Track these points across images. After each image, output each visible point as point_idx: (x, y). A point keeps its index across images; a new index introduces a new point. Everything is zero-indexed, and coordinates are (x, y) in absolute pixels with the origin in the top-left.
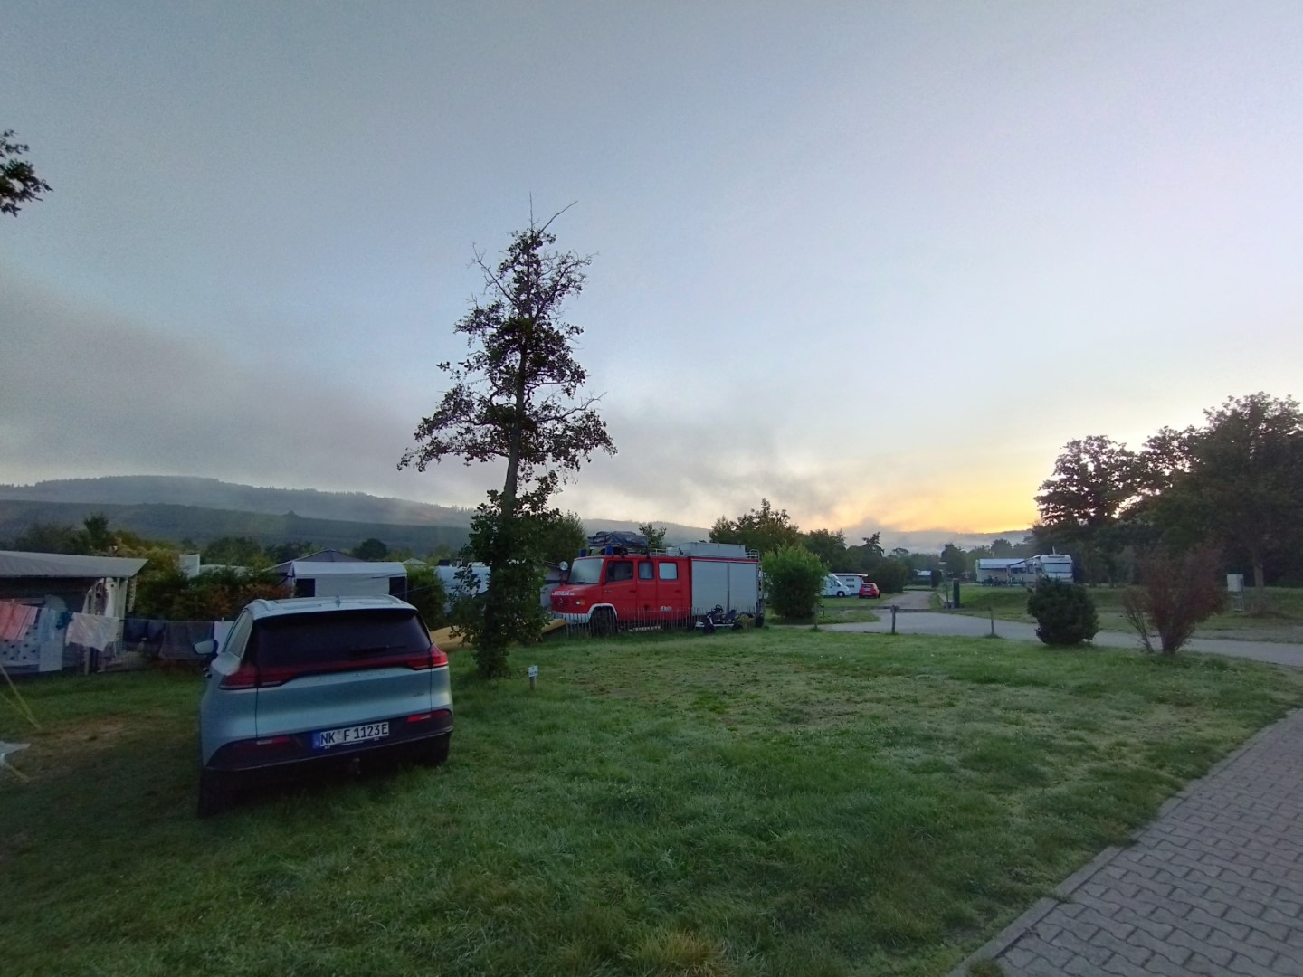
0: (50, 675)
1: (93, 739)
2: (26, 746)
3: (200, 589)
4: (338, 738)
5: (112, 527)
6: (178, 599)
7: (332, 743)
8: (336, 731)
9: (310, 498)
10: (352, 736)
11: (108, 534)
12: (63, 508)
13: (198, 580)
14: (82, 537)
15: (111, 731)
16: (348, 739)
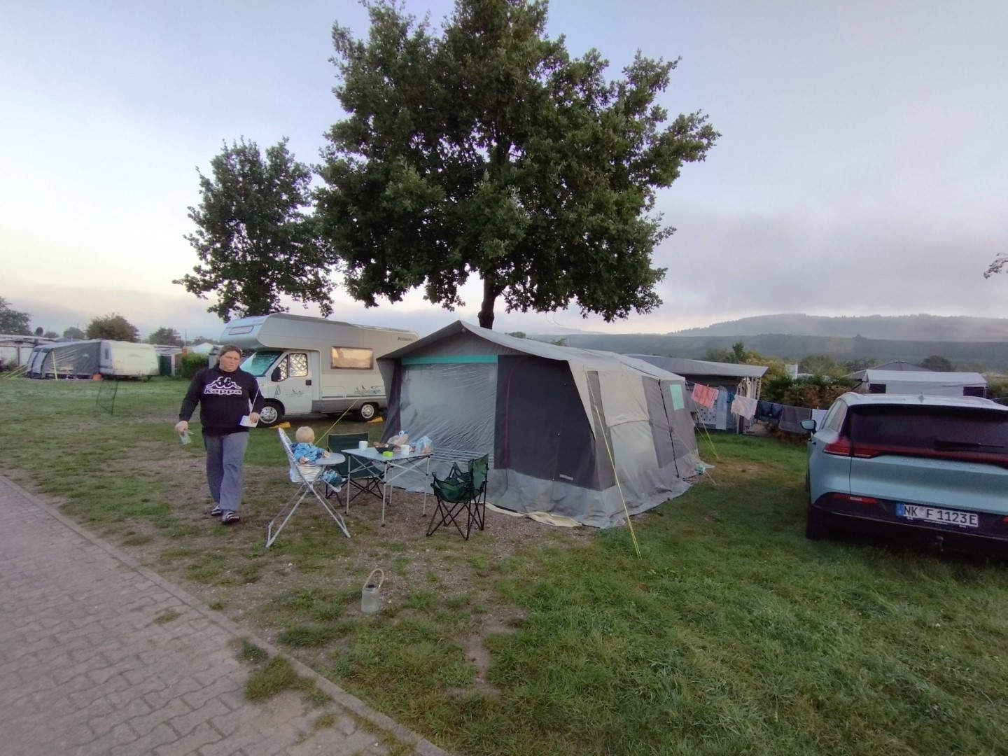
0: (721, 432)
1: (744, 471)
2: (713, 467)
3: (800, 387)
4: (920, 514)
5: (746, 350)
6: (787, 393)
7: (914, 516)
8: (919, 507)
9: (876, 322)
10: (934, 516)
11: (744, 353)
12: (722, 339)
13: (799, 381)
14: (731, 355)
15: (753, 469)
16: (930, 518)
